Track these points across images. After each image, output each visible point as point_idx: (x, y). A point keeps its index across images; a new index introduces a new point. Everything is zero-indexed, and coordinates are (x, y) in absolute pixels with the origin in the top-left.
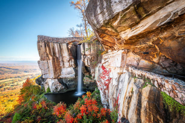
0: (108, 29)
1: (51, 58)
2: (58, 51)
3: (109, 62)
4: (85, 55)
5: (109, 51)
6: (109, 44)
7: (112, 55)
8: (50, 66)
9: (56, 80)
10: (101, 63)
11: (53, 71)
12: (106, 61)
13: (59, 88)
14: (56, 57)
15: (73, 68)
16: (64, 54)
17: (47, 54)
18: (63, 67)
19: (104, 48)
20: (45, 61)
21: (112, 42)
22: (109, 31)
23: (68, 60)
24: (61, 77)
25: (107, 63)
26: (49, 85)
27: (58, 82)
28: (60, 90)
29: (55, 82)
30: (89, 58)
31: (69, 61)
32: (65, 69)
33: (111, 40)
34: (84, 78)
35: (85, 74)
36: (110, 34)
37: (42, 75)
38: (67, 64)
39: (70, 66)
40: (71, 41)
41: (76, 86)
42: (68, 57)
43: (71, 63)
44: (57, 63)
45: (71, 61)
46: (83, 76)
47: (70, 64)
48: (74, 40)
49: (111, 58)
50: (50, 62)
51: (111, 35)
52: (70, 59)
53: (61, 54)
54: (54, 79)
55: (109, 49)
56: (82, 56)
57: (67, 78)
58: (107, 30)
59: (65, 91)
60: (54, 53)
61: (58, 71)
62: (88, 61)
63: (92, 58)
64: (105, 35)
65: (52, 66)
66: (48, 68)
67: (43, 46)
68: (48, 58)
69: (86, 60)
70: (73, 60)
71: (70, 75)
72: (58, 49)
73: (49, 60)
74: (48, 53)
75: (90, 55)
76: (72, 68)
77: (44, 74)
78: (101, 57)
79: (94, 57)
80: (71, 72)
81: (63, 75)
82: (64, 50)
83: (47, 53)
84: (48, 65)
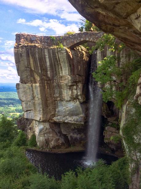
1: (38, 78)
2: (51, 65)
8: (35, 94)
9: (47, 125)
11: (41, 106)
13: (53, 142)
14: (47, 77)
15: (81, 103)
16: (62, 70)
17: (31, 71)
18: (60, 100)
20: (28, 85)
23: (70, 84)
24: (55, 119)
26: (36, 132)
27: (51, 130)
28: (54, 147)
29: (45, 129)
31: (71, 87)
32: (63, 103)
35: (109, 119)
38: (67, 94)
39: (74, 98)
40: (75, 42)
42: (70, 78)
43: (75, 92)
44: (48, 89)
45: (75, 87)
47: (72, 93)
48: (82, 39)
50: (35, 86)
52: (74, 83)
53: (56, 70)
54: (43, 121)
59: (64, 150)
60: (44, 70)
61: (51, 107)
65: (39, 96)
66: (34, 98)
67: (24, 55)
68: (32, 78)
70: (80, 85)
71: (75, 118)
72: (50, 60)
73: (35, 82)
74: (33, 69)
76: (78, 102)
77: (27, 111)
80: (76, 111)
81: (59, 117)
82: (61, 61)
83: (31, 68)
84: (33, 94)
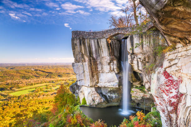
0: (176, 8)
1: (87, 59)
2: (96, 50)
3: (179, 65)
4: (133, 53)
5: (179, 45)
6: (179, 35)
7: (184, 53)
8: (85, 69)
9: (93, 89)
10: (162, 66)
11: (89, 77)
12: (172, 63)
13: (97, 100)
14: (93, 58)
15: (116, 74)
16: (103, 53)
17: (82, 55)
18: (102, 72)
19: (169, 42)
20: (80, 64)
21: (185, 30)
22: (179, 12)
23: (109, 62)
24: (99, 85)
25: (173, 67)
26: (85, 94)
27: (96, 92)
28: (98, 104)
29: (92, 92)
30: (140, 59)
31: (109, 64)
32: (104, 74)
33: (183, 27)
34: (133, 89)
35: (134, 84)
36: (181, 17)
37: (77, 81)
38: (106, 68)
39: (111, 71)
40: (112, 35)
41: (120, 100)
42: (108, 58)
43: (112, 66)
44: (94, 66)
45: (112, 63)
46: (131, 86)
47: (110, 67)
48: (116, 33)
49: (182, 59)
50: (85, 64)
51: (183, 18)
52: (111, 61)
53: (99, 53)
54: (91, 87)
55: (179, 42)
56: (129, 56)
57: (107, 87)
58: (175, 10)
59: (104, 105)
60: (91, 53)
61: (95, 77)
62: (138, 63)
63: (145, 58)
64: (170, 19)
65: (88, 71)
66: (84, 72)
67: (78, 44)
68: (83, 59)
69: (135, 62)
70: (115, 62)
71: (112, 83)
72: (95, 47)
73: (85, 61)
74: (84, 53)
75: (143, 54)
76: (114, 74)
77: (79, 80)
78: (163, 57)
79: (149, 57)
80: (113, 79)
81: (101, 83)
82: (102, 48)
83: (82, 52)
84: (84, 69)
